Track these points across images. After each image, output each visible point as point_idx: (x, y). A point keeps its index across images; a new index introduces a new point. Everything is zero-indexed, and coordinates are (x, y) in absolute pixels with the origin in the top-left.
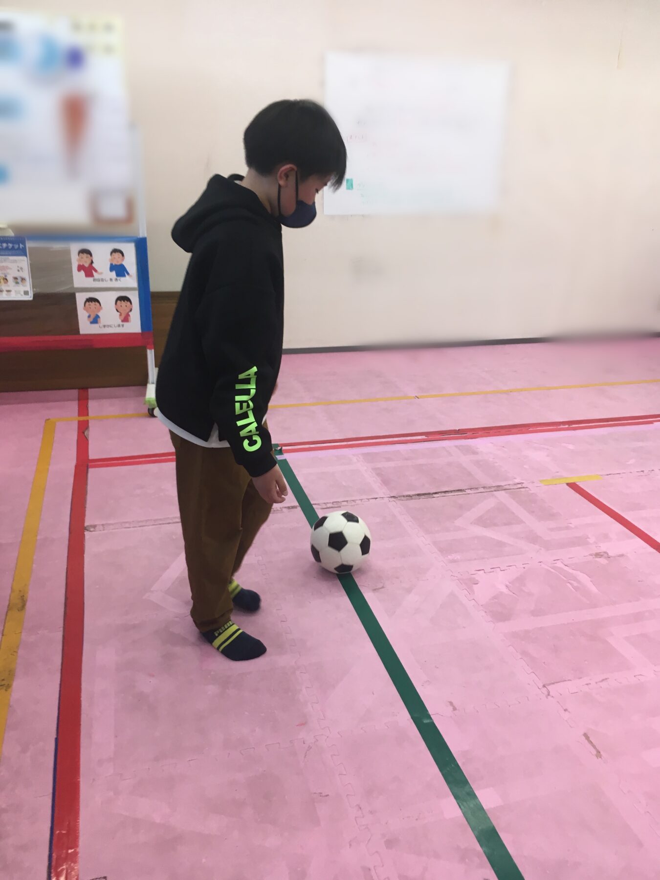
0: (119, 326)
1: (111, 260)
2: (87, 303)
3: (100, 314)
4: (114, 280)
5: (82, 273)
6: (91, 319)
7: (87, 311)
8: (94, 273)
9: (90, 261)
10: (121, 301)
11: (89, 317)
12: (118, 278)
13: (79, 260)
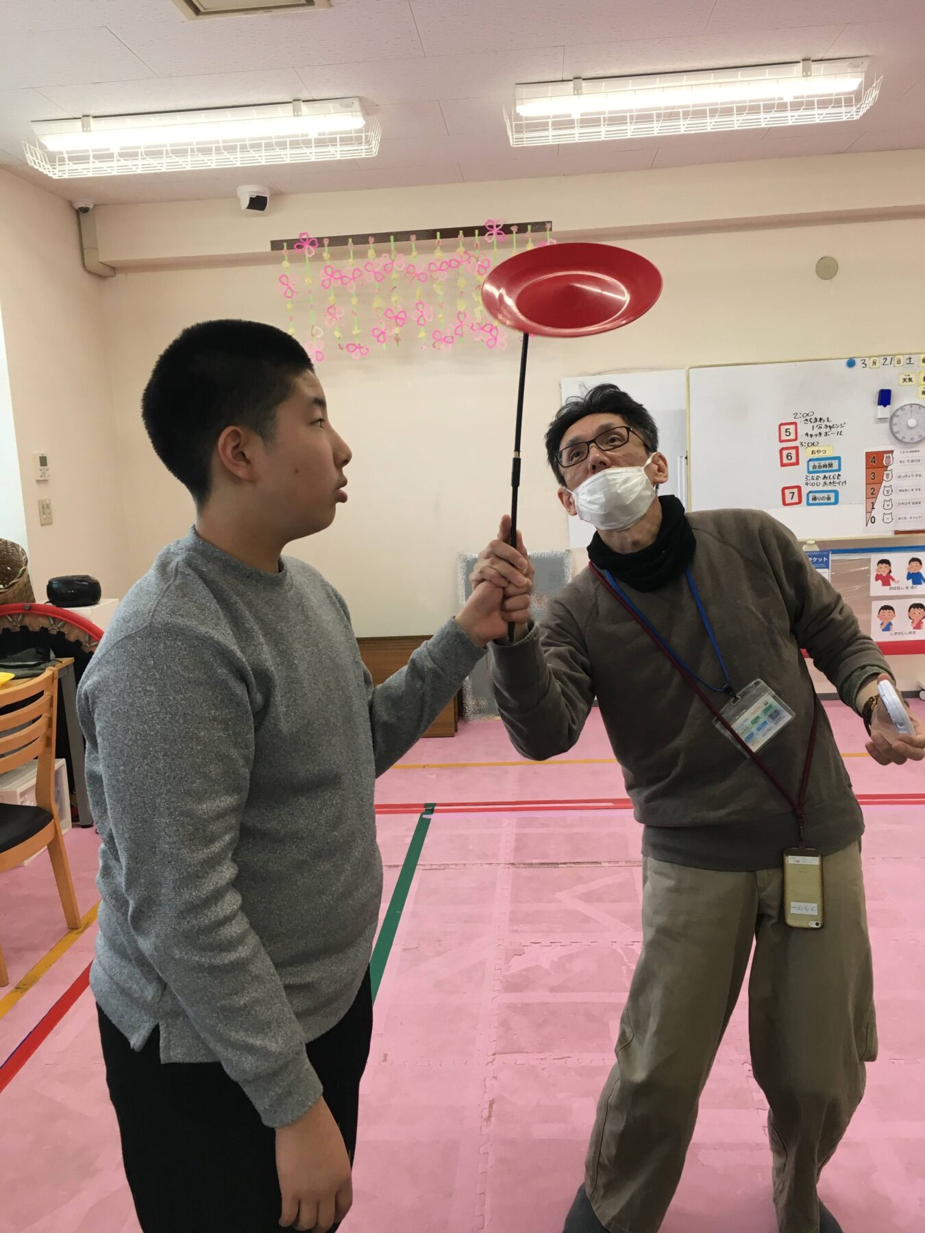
0: (910, 633)
1: (908, 569)
2: (882, 611)
3: (892, 622)
4: (910, 588)
5: (880, 582)
6: (884, 626)
7: (881, 619)
8: (891, 581)
9: (888, 571)
10: (914, 608)
11: (882, 624)
12: (915, 586)
13: (878, 570)
